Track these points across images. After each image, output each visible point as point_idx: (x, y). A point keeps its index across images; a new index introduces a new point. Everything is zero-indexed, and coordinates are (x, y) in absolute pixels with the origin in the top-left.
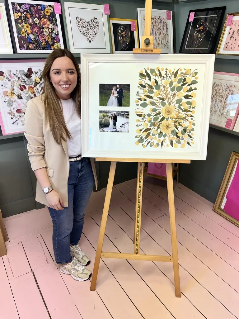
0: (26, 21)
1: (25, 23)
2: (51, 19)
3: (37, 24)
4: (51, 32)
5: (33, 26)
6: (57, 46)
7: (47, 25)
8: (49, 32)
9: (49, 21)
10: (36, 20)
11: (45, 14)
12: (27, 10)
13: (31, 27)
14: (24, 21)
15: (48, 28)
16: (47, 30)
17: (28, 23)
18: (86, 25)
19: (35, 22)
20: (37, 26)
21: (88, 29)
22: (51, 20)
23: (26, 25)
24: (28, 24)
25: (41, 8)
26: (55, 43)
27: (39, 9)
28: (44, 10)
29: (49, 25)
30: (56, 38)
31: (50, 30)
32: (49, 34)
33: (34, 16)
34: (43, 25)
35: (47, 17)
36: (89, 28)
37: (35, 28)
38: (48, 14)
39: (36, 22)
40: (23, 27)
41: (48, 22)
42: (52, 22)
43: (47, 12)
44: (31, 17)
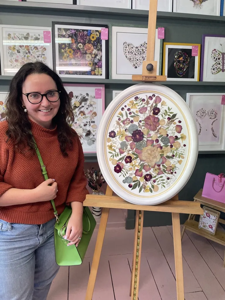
0: (70, 47)
1: (68, 48)
2: (96, 44)
3: (81, 49)
4: (94, 58)
5: (76, 51)
6: (98, 71)
7: (91, 50)
8: (92, 57)
9: (93, 46)
10: (80, 45)
11: (90, 39)
12: (72, 36)
13: (73, 53)
14: (68, 46)
15: (91, 54)
16: (90, 56)
17: (72, 48)
18: (134, 51)
19: (78, 48)
20: (80, 51)
21: (135, 54)
22: (95, 46)
23: (69, 50)
24: (71, 50)
25: (87, 34)
26: (97, 69)
27: (85, 34)
28: (90, 35)
29: (93, 50)
30: (98, 64)
31: (93, 56)
32: (92, 59)
33: (79, 41)
34: (86, 50)
35: (92, 42)
36: (137, 54)
37: (78, 53)
38: (93, 40)
39: (80, 47)
40: (66, 52)
41: (92, 48)
42: (96, 48)
43: (93, 37)
44: (75, 42)
